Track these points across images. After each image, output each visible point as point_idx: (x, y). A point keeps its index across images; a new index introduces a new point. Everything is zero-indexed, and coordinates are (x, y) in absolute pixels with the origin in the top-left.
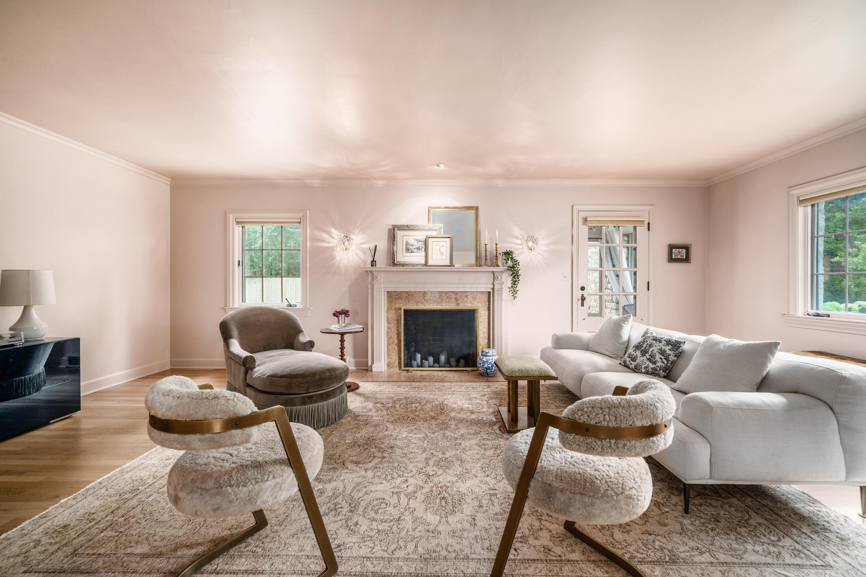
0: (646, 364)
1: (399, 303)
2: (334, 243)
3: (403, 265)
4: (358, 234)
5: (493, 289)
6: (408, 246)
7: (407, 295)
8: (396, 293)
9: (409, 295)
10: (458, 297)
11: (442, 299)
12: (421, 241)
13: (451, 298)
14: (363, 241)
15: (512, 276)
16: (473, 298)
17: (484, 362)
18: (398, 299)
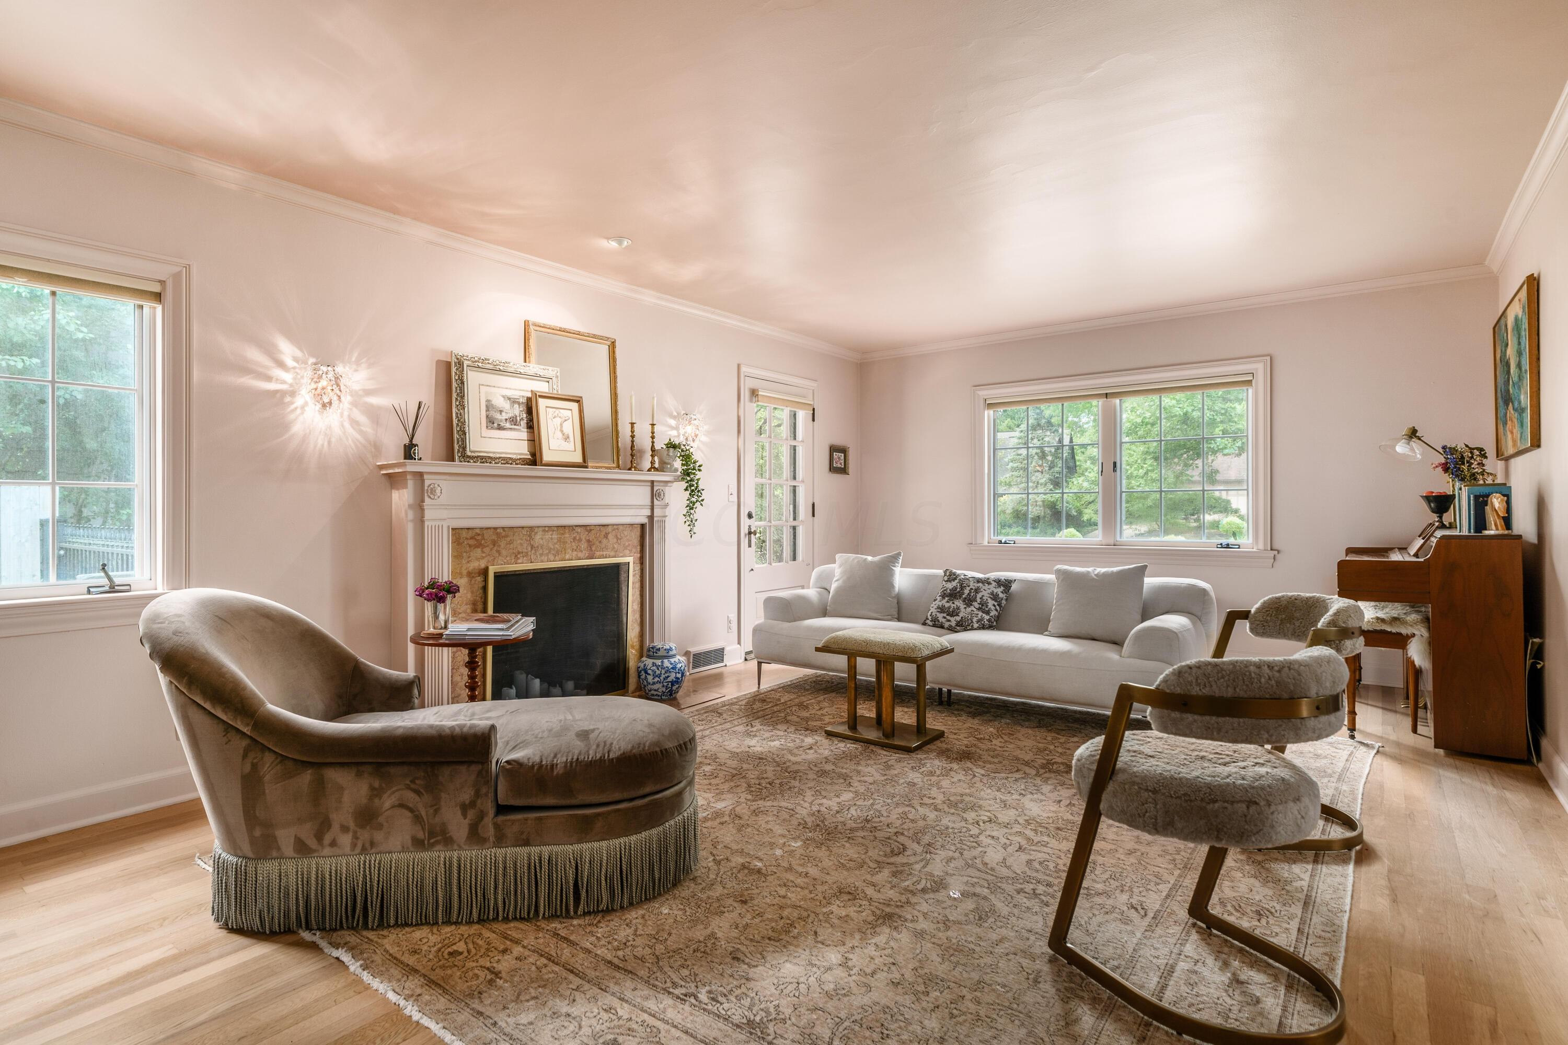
0: (979, 616)
1: (478, 559)
2: (284, 382)
3: (484, 459)
4: (358, 362)
5: (651, 518)
6: (492, 413)
7: (494, 537)
8: (471, 533)
9: (498, 535)
10: (592, 537)
11: (565, 543)
12: (519, 403)
13: (580, 540)
14: (370, 385)
15: (688, 493)
16: (617, 539)
17: (668, 671)
18: (476, 546)
